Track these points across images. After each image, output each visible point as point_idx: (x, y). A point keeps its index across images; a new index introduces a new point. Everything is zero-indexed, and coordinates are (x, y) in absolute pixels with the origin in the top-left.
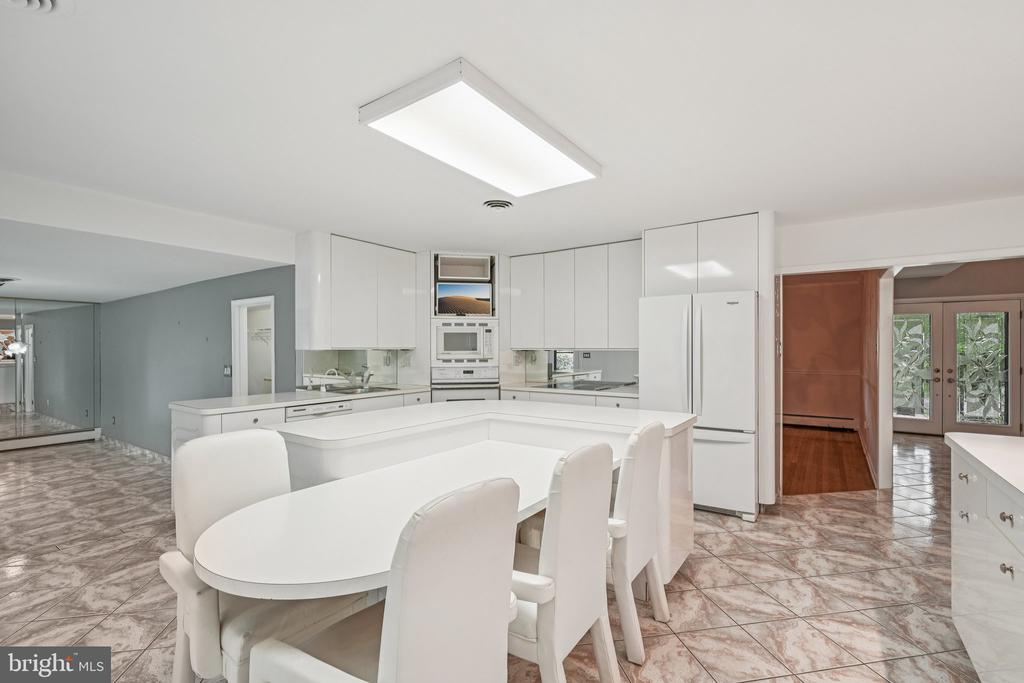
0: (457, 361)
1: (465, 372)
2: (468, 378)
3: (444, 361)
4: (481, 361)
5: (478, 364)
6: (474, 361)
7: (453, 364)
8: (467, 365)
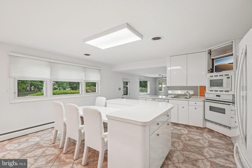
0: (215, 91)
1: (217, 96)
2: (218, 98)
3: (211, 91)
4: (225, 91)
5: (224, 93)
6: (222, 91)
7: (214, 92)
8: (219, 93)
